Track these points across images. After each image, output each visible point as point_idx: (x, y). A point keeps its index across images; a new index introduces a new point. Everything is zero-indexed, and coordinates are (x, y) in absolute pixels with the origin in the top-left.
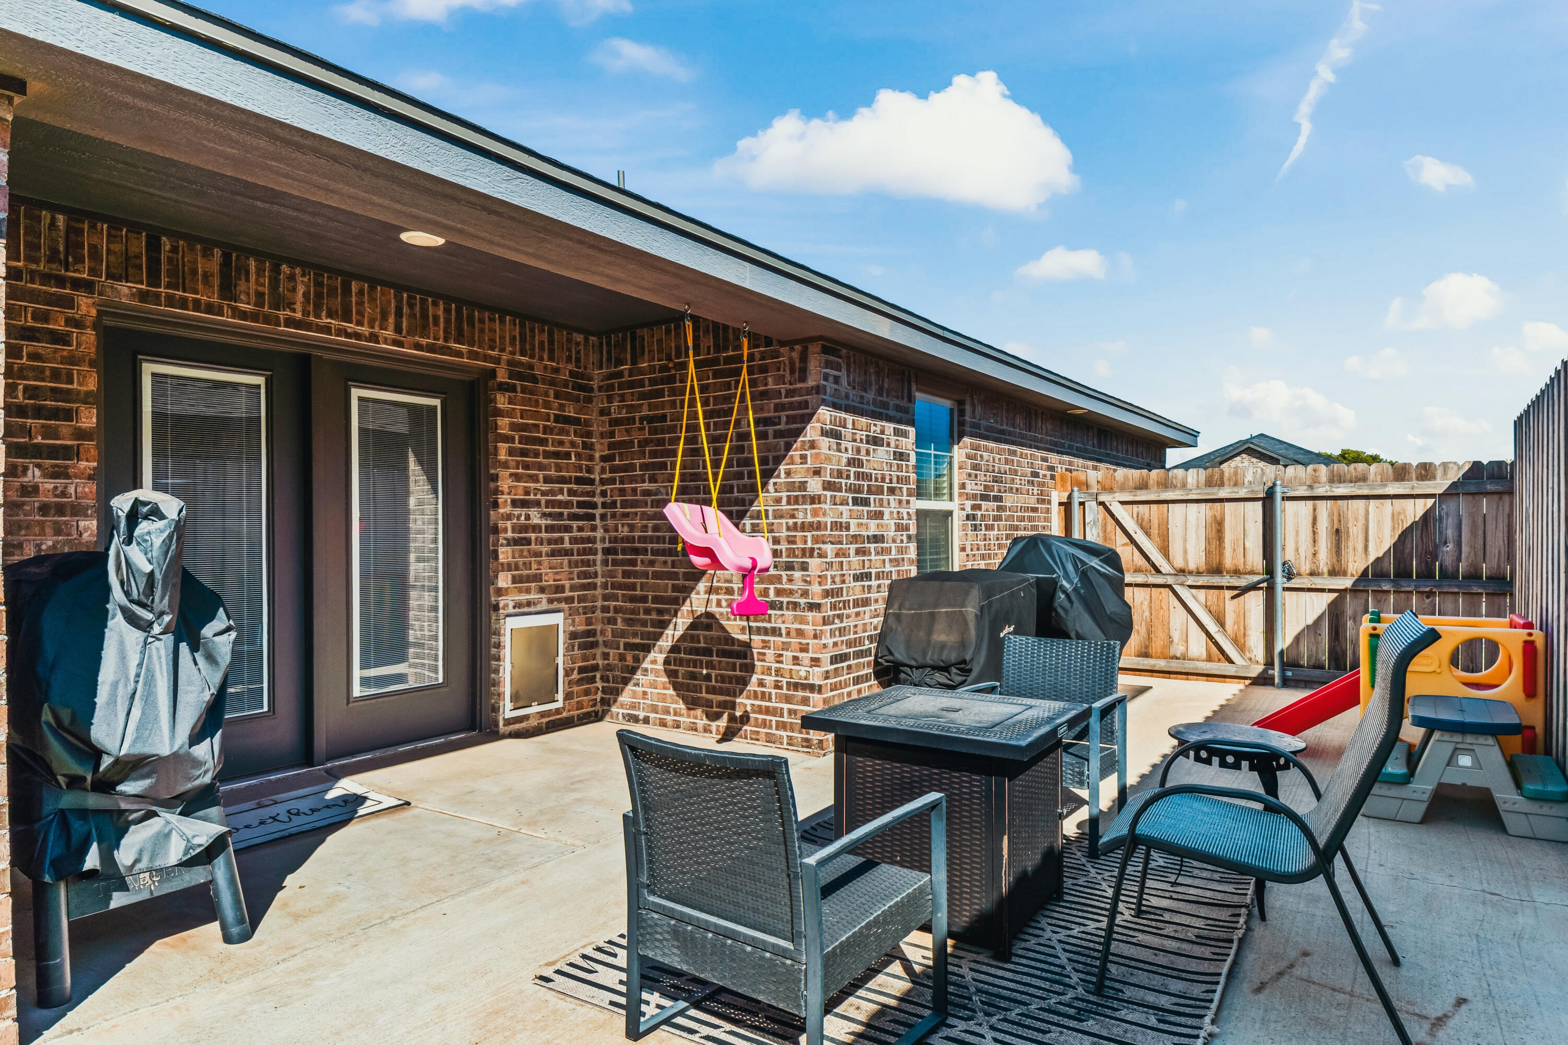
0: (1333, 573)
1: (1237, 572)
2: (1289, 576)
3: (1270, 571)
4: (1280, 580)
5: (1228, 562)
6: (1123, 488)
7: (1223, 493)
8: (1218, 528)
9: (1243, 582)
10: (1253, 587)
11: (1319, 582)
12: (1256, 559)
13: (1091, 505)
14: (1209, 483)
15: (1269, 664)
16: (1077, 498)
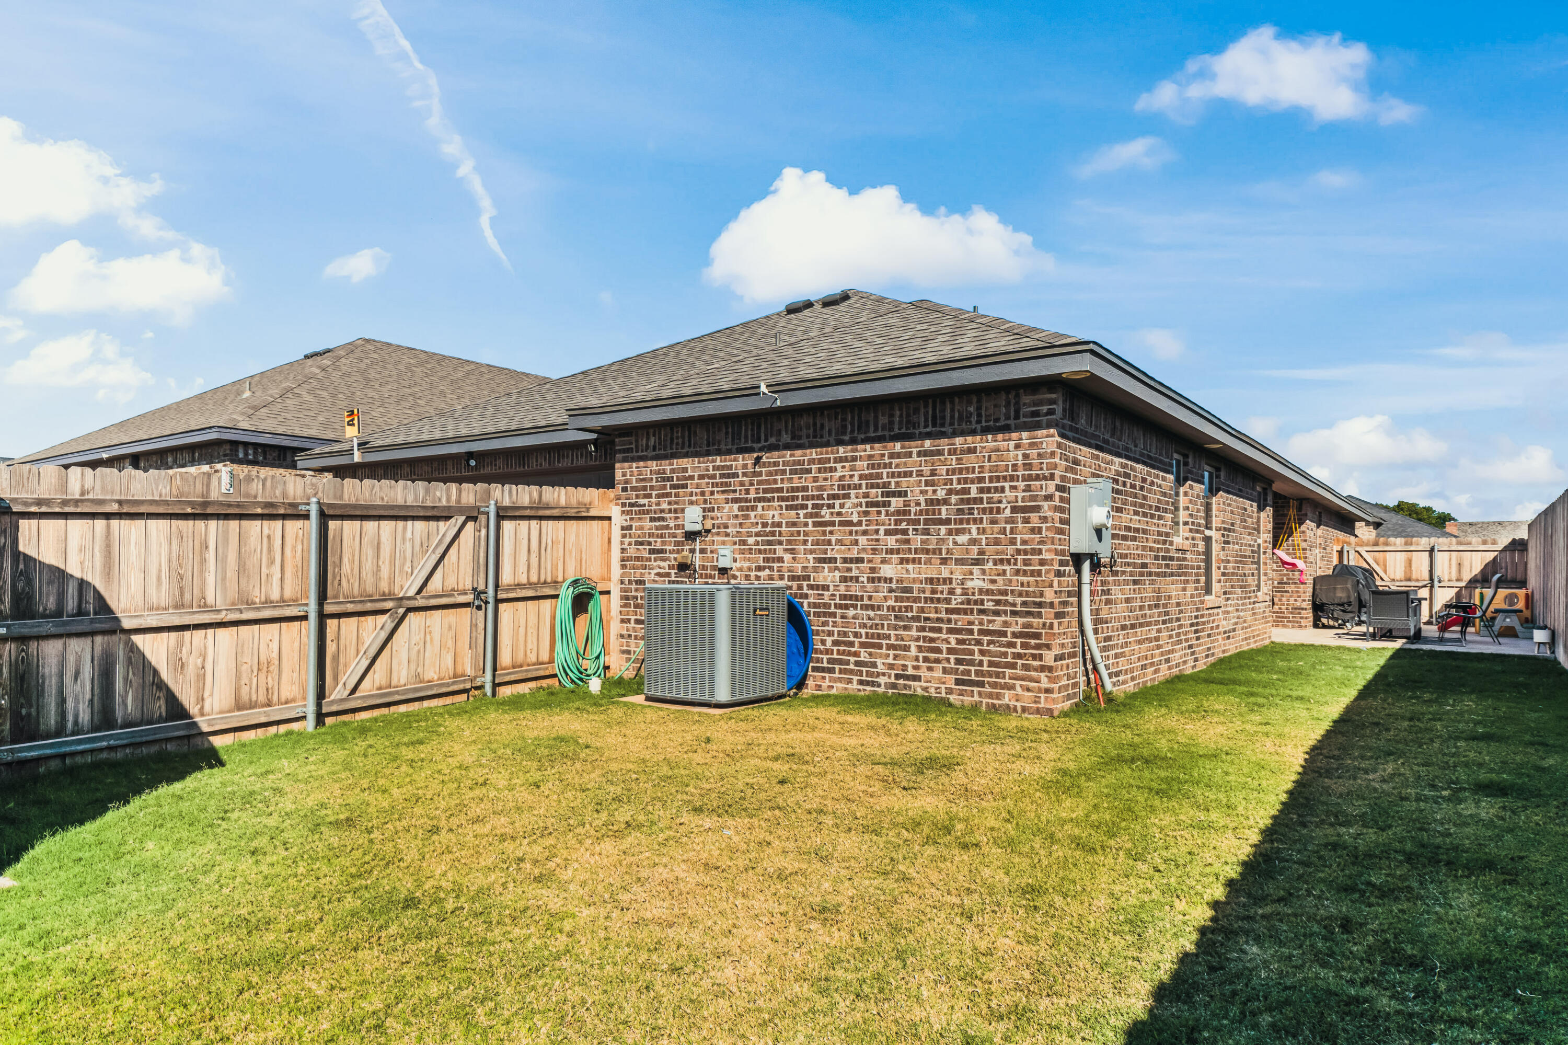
0: (1457, 580)
1: (1417, 580)
2: (1440, 582)
3: (1432, 579)
4: (1436, 583)
5: (1414, 576)
6: (1367, 545)
7: (1412, 548)
8: (1409, 562)
9: (1420, 584)
10: (1425, 586)
11: (1451, 584)
12: (1426, 575)
13: (1352, 553)
14: (1406, 544)
15: (1431, 616)
16: (1346, 548)
